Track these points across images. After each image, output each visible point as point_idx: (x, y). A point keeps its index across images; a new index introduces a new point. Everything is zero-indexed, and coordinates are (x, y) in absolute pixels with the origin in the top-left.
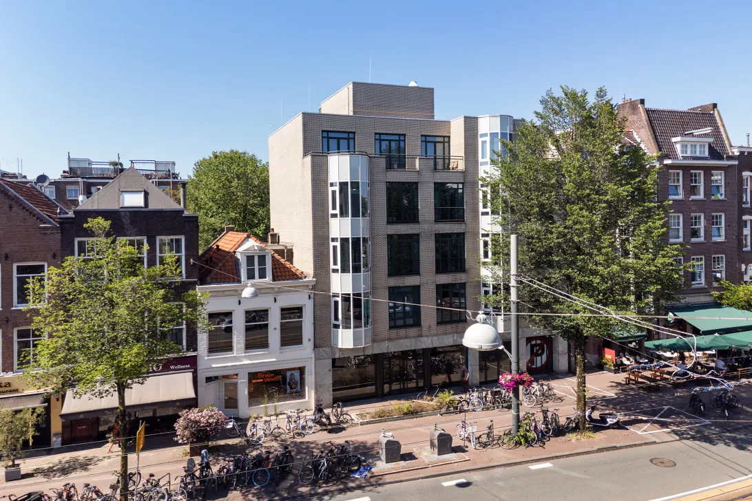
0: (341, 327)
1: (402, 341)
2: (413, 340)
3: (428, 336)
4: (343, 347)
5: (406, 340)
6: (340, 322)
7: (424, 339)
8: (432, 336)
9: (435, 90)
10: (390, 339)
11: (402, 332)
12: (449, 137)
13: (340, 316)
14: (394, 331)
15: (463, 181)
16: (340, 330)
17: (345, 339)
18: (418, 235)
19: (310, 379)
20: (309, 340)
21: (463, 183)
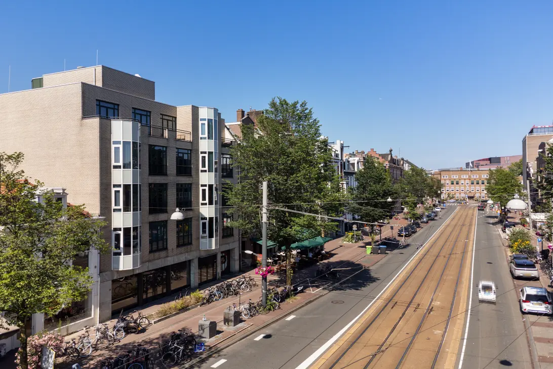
0: (122, 254)
1: (157, 261)
2: (163, 260)
3: (172, 256)
4: (124, 269)
5: (160, 260)
6: (122, 250)
7: (169, 259)
8: (174, 256)
9: (155, 84)
10: (149, 261)
11: (157, 254)
12: (176, 118)
13: (122, 245)
14: (152, 254)
15: (191, 149)
16: (122, 257)
17: (126, 263)
18: (166, 184)
19: (95, 299)
20: (95, 267)
21: (191, 150)
